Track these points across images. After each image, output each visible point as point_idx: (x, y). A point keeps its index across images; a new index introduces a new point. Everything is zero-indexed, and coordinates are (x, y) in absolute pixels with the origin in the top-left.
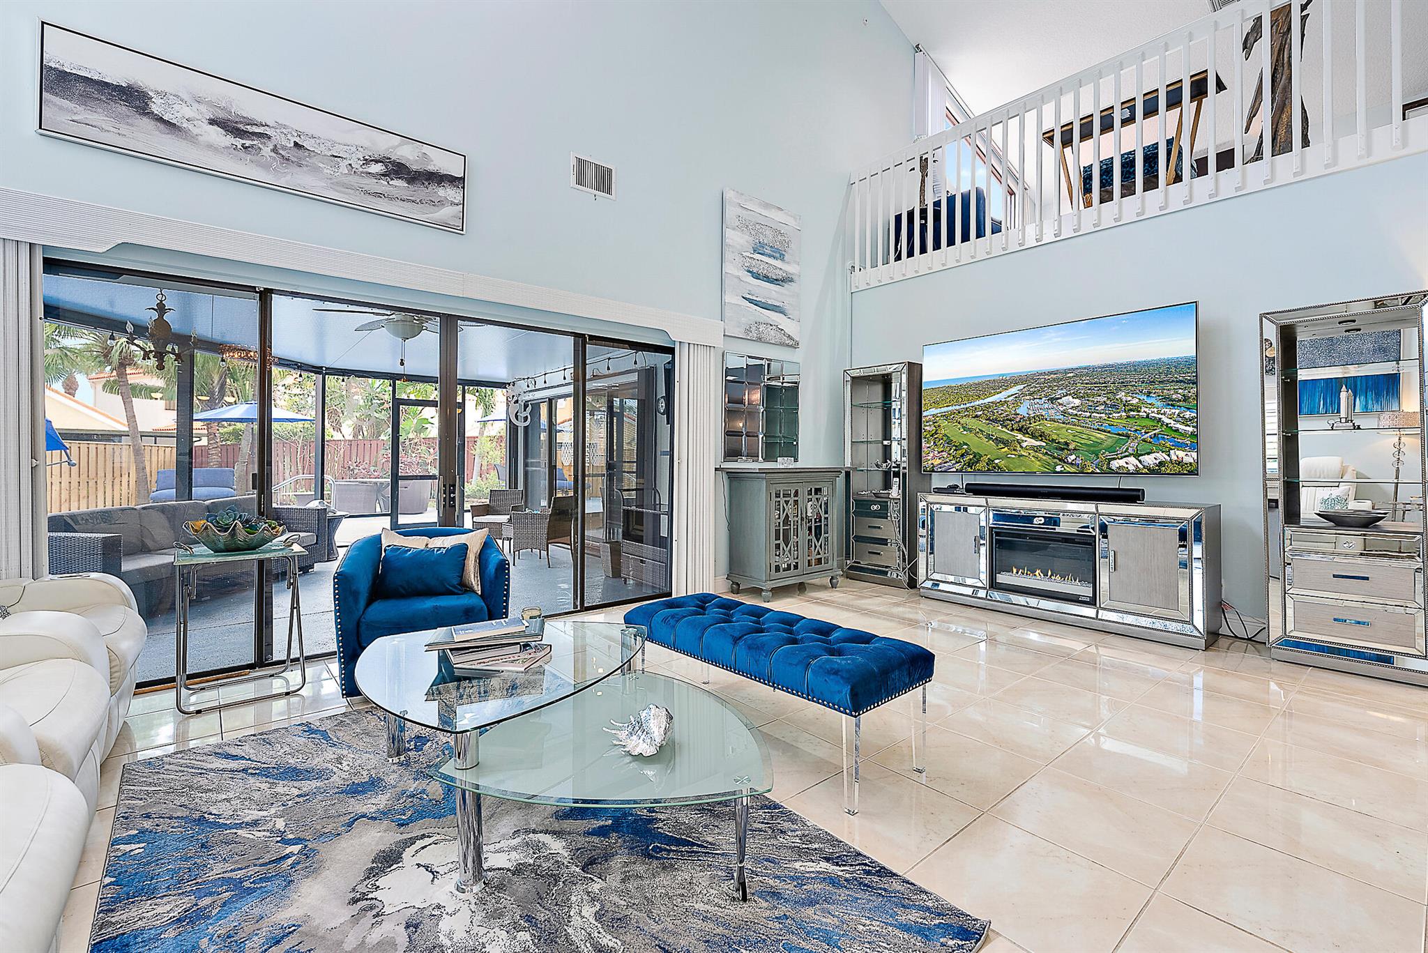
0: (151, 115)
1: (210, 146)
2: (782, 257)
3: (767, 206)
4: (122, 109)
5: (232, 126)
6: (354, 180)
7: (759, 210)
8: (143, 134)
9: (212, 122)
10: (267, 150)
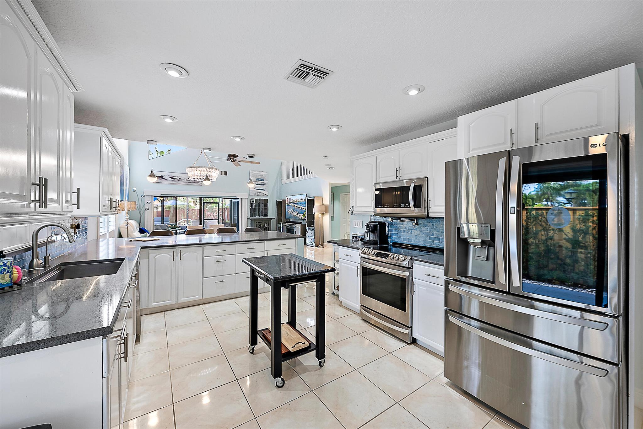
0: (163, 178)
1: (170, 181)
2: (263, 180)
3: (259, 172)
4: (161, 178)
5: (172, 178)
6: (187, 181)
7: (257, 173)
8: (163, 181)
9: (170, 178)
10: (176, 180)
